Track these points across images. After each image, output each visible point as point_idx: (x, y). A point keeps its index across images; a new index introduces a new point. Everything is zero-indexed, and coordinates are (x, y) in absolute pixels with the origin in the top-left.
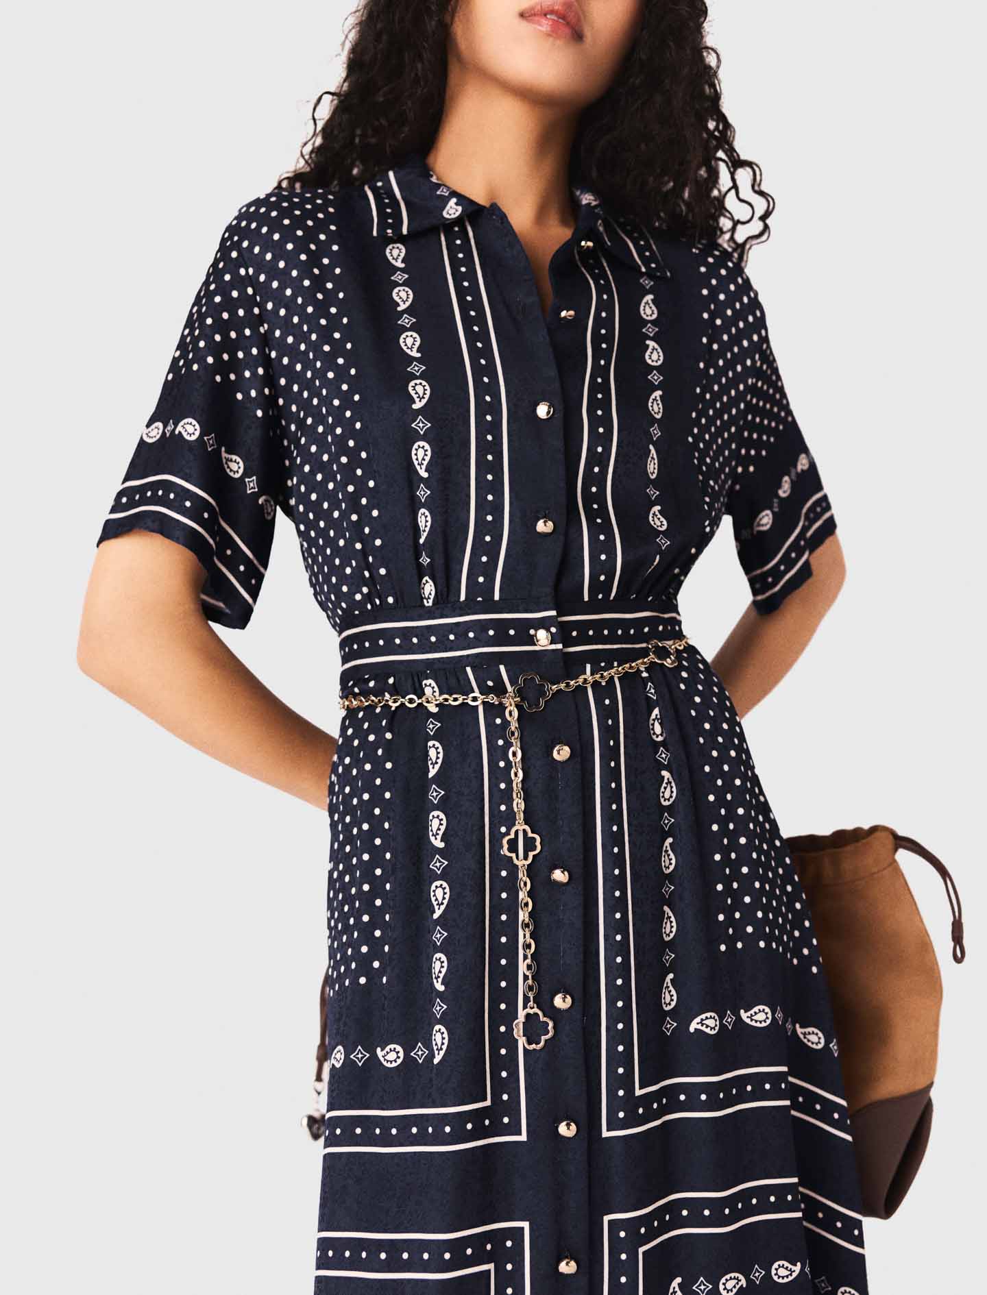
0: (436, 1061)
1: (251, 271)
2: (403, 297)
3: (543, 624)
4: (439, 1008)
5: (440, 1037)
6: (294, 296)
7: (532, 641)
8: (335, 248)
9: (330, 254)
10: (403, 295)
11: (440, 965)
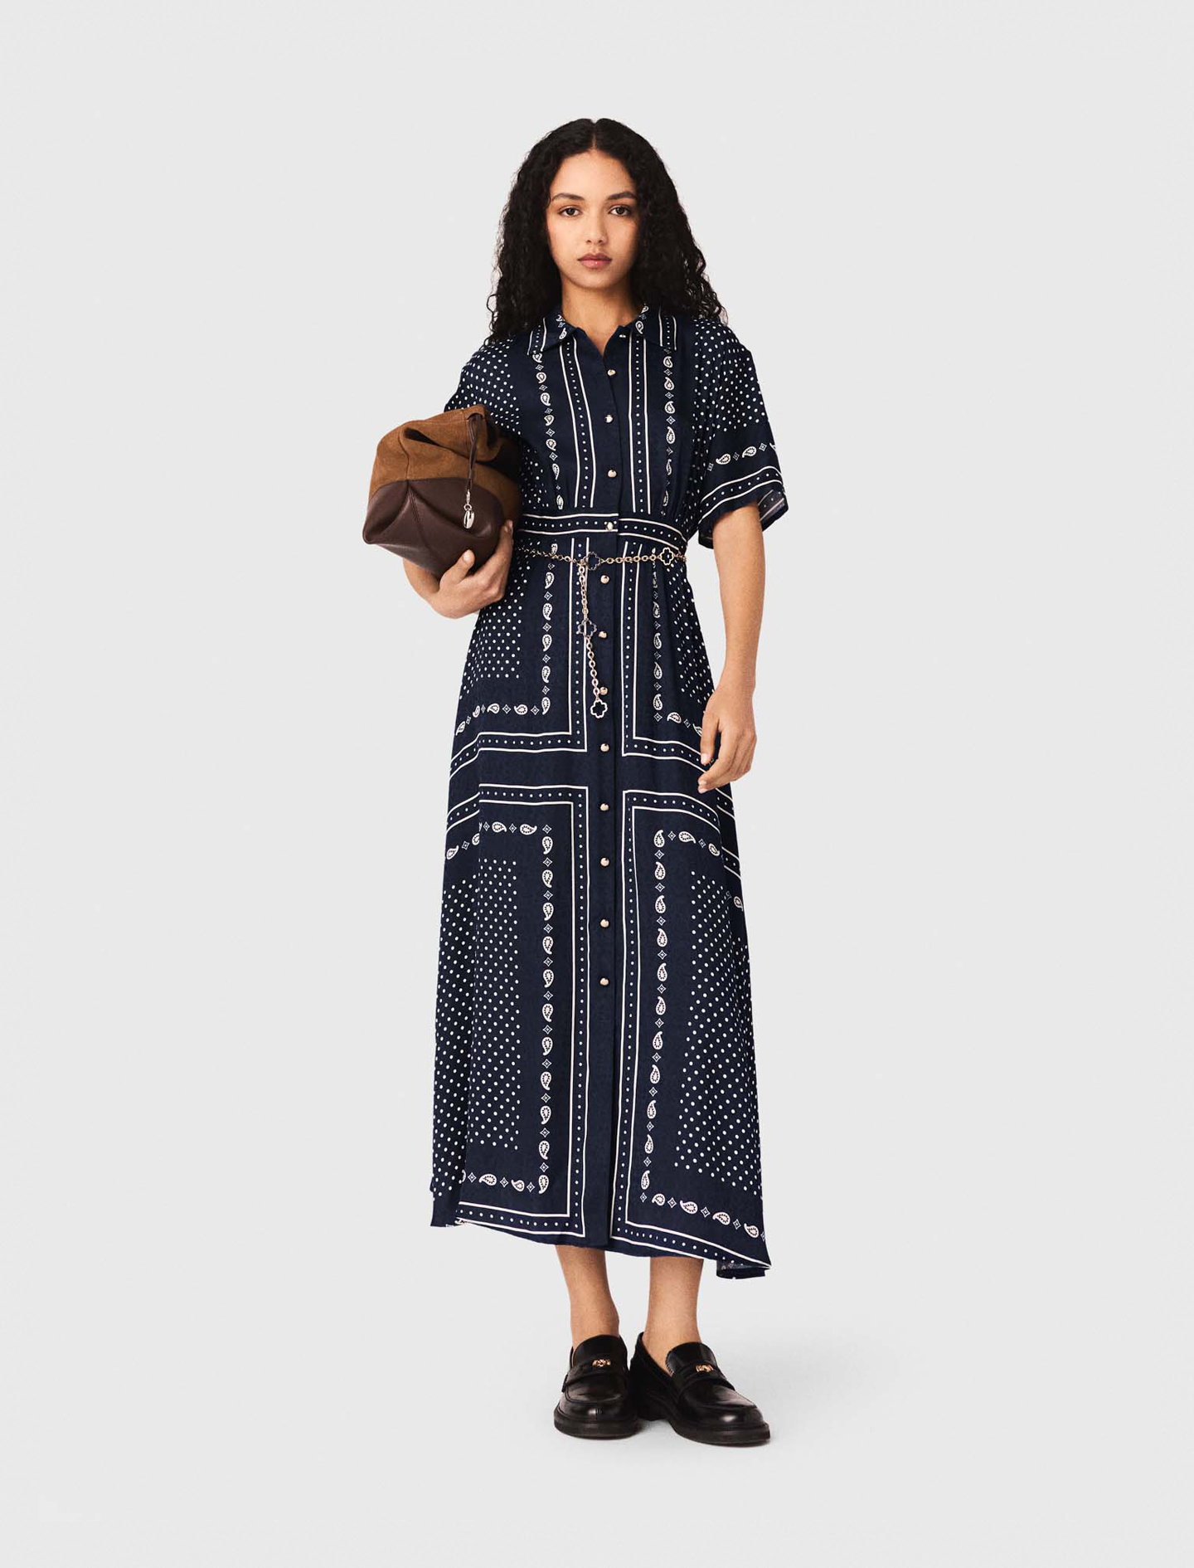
0: (544, 713)
1: (471, 386)
2: (541, 377)
3: (611, 520)
4: (546, 690)
5: (546, 703)
6: (490, 393)
7: (605, 527)
8: (506, 365)
9: (504, 369)
10: (541, 376)
11: (546, 672)
